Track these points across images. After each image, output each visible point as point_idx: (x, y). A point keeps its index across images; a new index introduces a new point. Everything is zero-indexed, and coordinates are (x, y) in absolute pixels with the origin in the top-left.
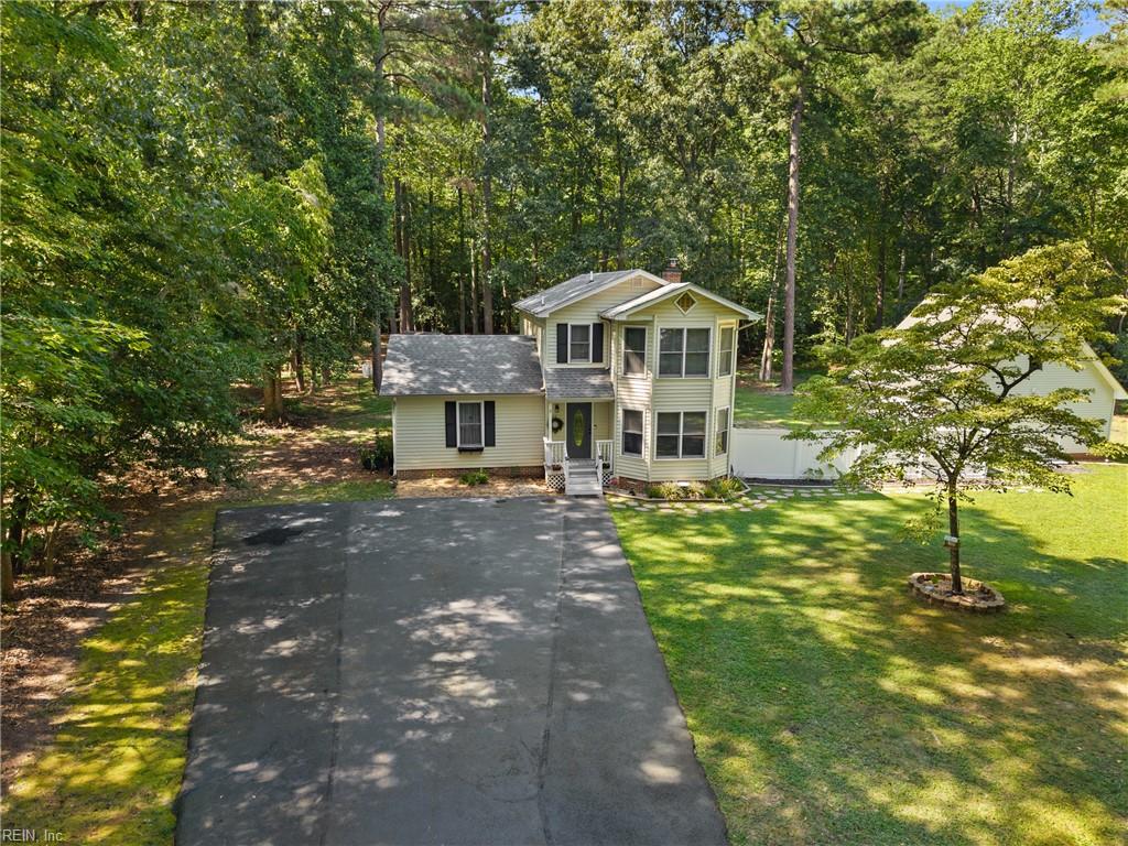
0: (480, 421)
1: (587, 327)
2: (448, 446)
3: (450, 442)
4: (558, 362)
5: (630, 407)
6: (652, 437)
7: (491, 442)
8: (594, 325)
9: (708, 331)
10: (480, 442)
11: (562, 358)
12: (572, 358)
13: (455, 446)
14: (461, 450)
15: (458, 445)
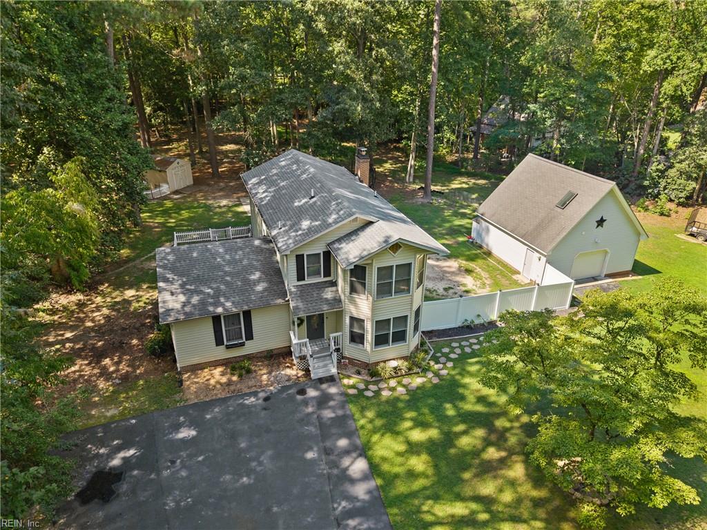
0: (240, 324)
1: (319, 254)
2: (217, 345)
3: (219, 342)
4: (298, 280)
5: (355, 315)
6: (372, 336)
7: (250, 336)
8: (324, 252)
9: (410, 265)
10: (241, 338)
11: (301, 277)
12: (308, 276)
13: (223, 344)
14: (228, 347)
15: (225, 343)
